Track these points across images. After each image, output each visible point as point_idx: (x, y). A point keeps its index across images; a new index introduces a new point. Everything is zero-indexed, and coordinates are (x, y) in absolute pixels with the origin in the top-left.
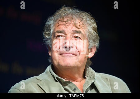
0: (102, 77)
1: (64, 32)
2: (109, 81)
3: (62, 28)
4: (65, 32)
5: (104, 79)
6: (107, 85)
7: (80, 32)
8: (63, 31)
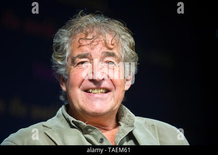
0: (146, 123)
1: (89, 56)
2: (156, 128)
3: (86, 49)
4: (91, 56)
5: (149, 126)
6: (153, 136)
7: (113, 55)
8: (88, 54)
